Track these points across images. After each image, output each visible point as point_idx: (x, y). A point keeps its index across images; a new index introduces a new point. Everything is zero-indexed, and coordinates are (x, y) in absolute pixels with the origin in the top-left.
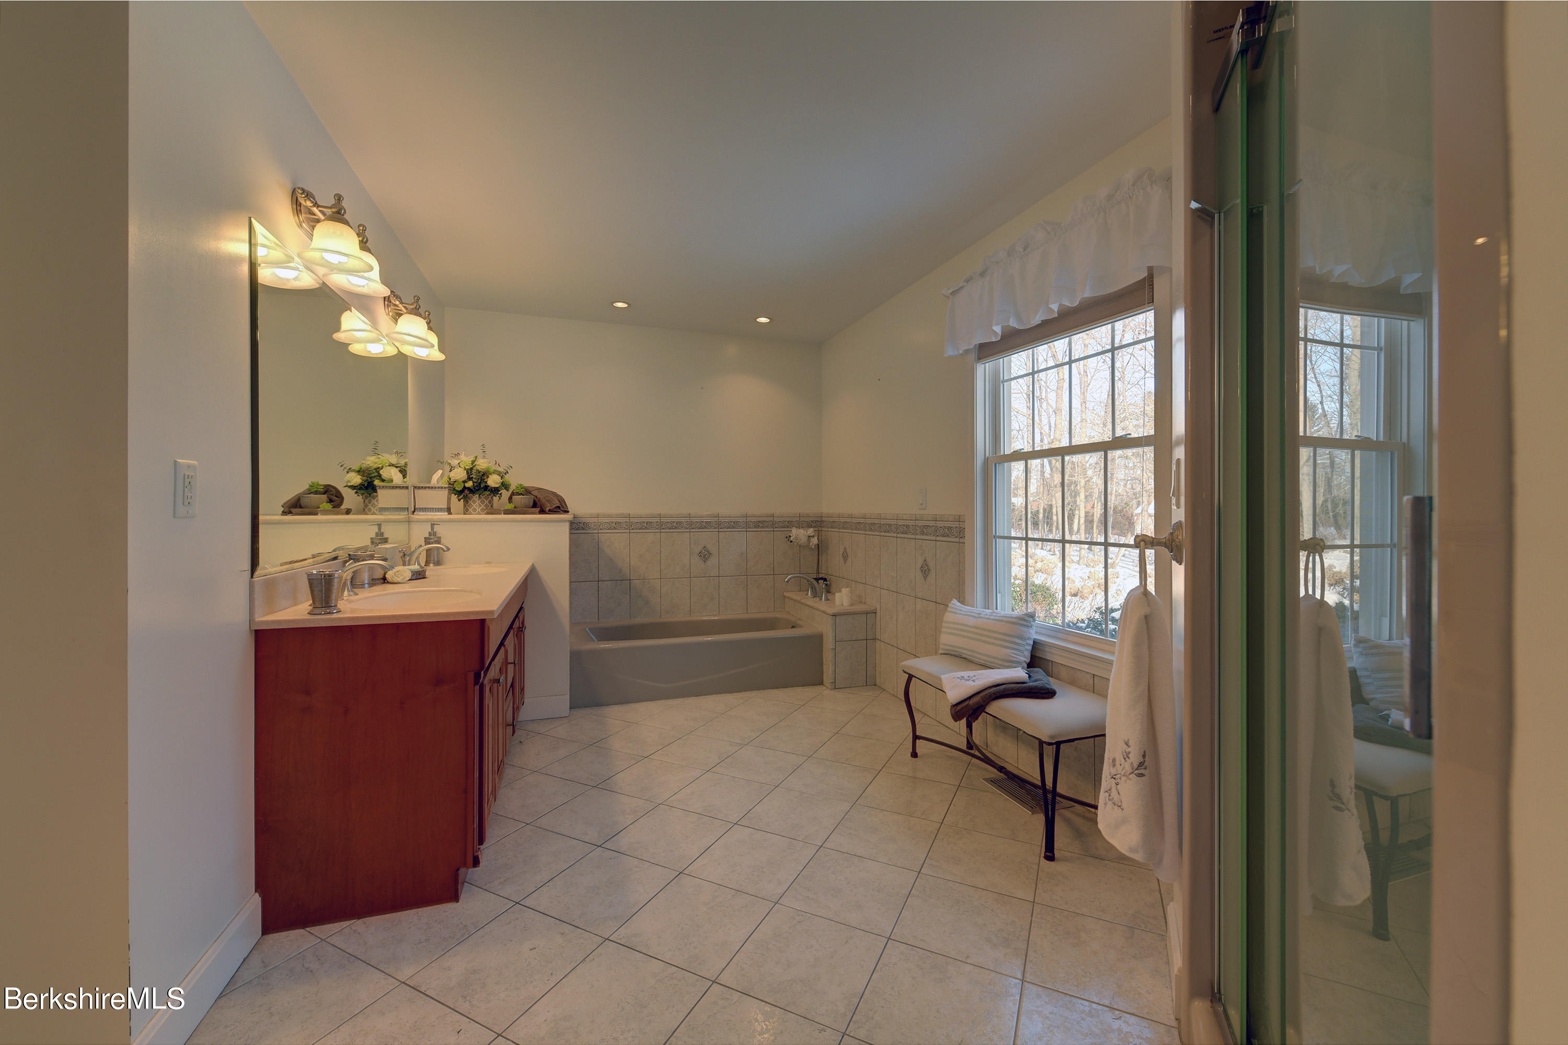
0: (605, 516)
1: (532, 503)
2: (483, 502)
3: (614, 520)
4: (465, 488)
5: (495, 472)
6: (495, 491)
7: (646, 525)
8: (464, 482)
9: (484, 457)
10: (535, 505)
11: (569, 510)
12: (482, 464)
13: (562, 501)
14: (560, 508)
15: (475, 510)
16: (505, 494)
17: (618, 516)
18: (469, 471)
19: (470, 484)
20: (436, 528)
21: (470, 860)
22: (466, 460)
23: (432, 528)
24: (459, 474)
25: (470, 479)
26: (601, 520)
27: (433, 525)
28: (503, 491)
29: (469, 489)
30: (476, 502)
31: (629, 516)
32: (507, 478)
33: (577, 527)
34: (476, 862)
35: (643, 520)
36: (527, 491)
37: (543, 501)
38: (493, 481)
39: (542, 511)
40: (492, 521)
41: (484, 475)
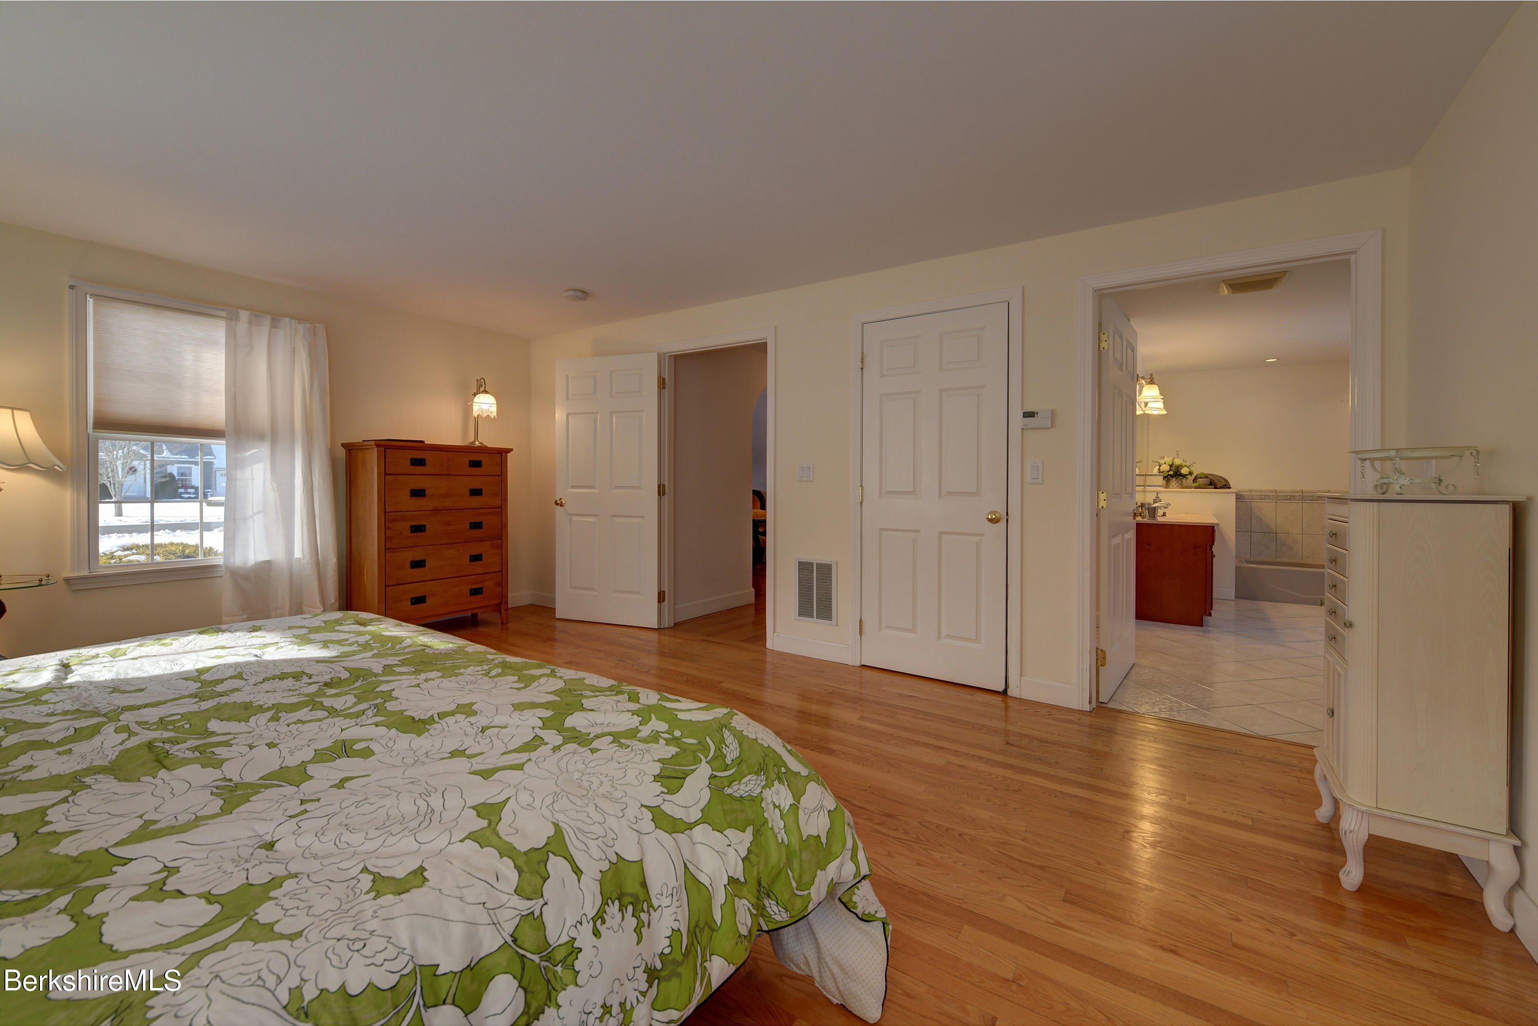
0: (1256, 491)
1: (1209, 483)
2: (1178, 482)
3: (1264, 494)
4: (1168, 475)
5: (1185, 466)
6: (1184, 476)
7: (1290, 497)
8: (1168, 472)
9: (1178, 458)
10: (1211, 484)
11: (1231, 486)
12: (1178, 462)
13: (1226, 481)
14: (1226, 486)
15: (1173, 486)
16: (1191, 478)
17: (1266, 491)
18: (1171, 466)
19: (1171, 473)
20: (1159, 495)
21: (1208, 613)
22: (1169, 460)
23: (1157, 495)
24: (1165, 468)
25: (1171, 470)
26: (1253, 493)
27: (1157, 494)
28: (1189, 477)
29: (1170, 475)
30: (1174, 482)
31: (1276, 491)
32: (1192, 468)
33: (1239, 497)
34: (1210, 615)
35: (1287, 494)
36: (1206, 477)
37: (1216, 481)
38: (1184, 471)
39: (1215, 488)
40: (1182, 492)
41: (1178, 468)
